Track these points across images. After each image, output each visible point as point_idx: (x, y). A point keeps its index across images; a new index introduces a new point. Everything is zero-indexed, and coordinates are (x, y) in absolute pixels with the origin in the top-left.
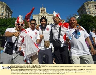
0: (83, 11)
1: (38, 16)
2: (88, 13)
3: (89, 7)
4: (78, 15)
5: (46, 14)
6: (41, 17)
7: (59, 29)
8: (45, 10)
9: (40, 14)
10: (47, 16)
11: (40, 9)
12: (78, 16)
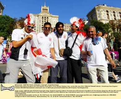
0: (93, 16)
1: (38, 16)
2: (99, 19)
3: (101, 12)
4: (87, 20)
5: (49, 15)
6: (41, 17)
7: (76, 37)
8: (47, 9)
9: (41, 15)
10: (49, 18)
11: (42, 8)
12: (87, 22)
